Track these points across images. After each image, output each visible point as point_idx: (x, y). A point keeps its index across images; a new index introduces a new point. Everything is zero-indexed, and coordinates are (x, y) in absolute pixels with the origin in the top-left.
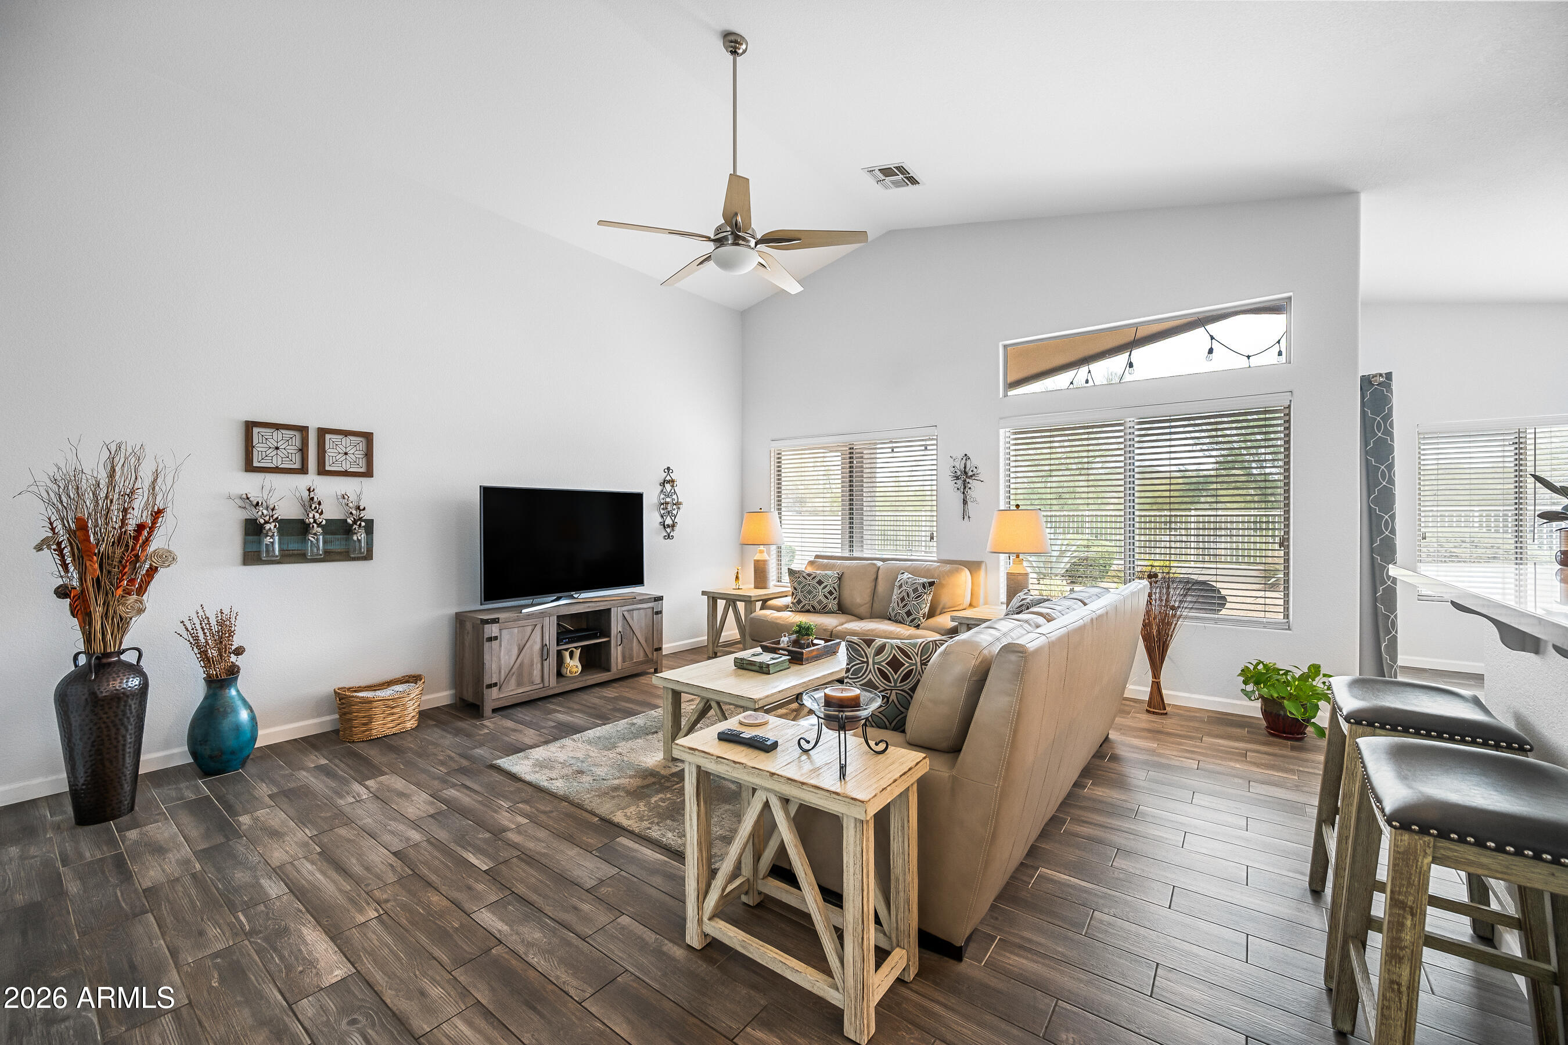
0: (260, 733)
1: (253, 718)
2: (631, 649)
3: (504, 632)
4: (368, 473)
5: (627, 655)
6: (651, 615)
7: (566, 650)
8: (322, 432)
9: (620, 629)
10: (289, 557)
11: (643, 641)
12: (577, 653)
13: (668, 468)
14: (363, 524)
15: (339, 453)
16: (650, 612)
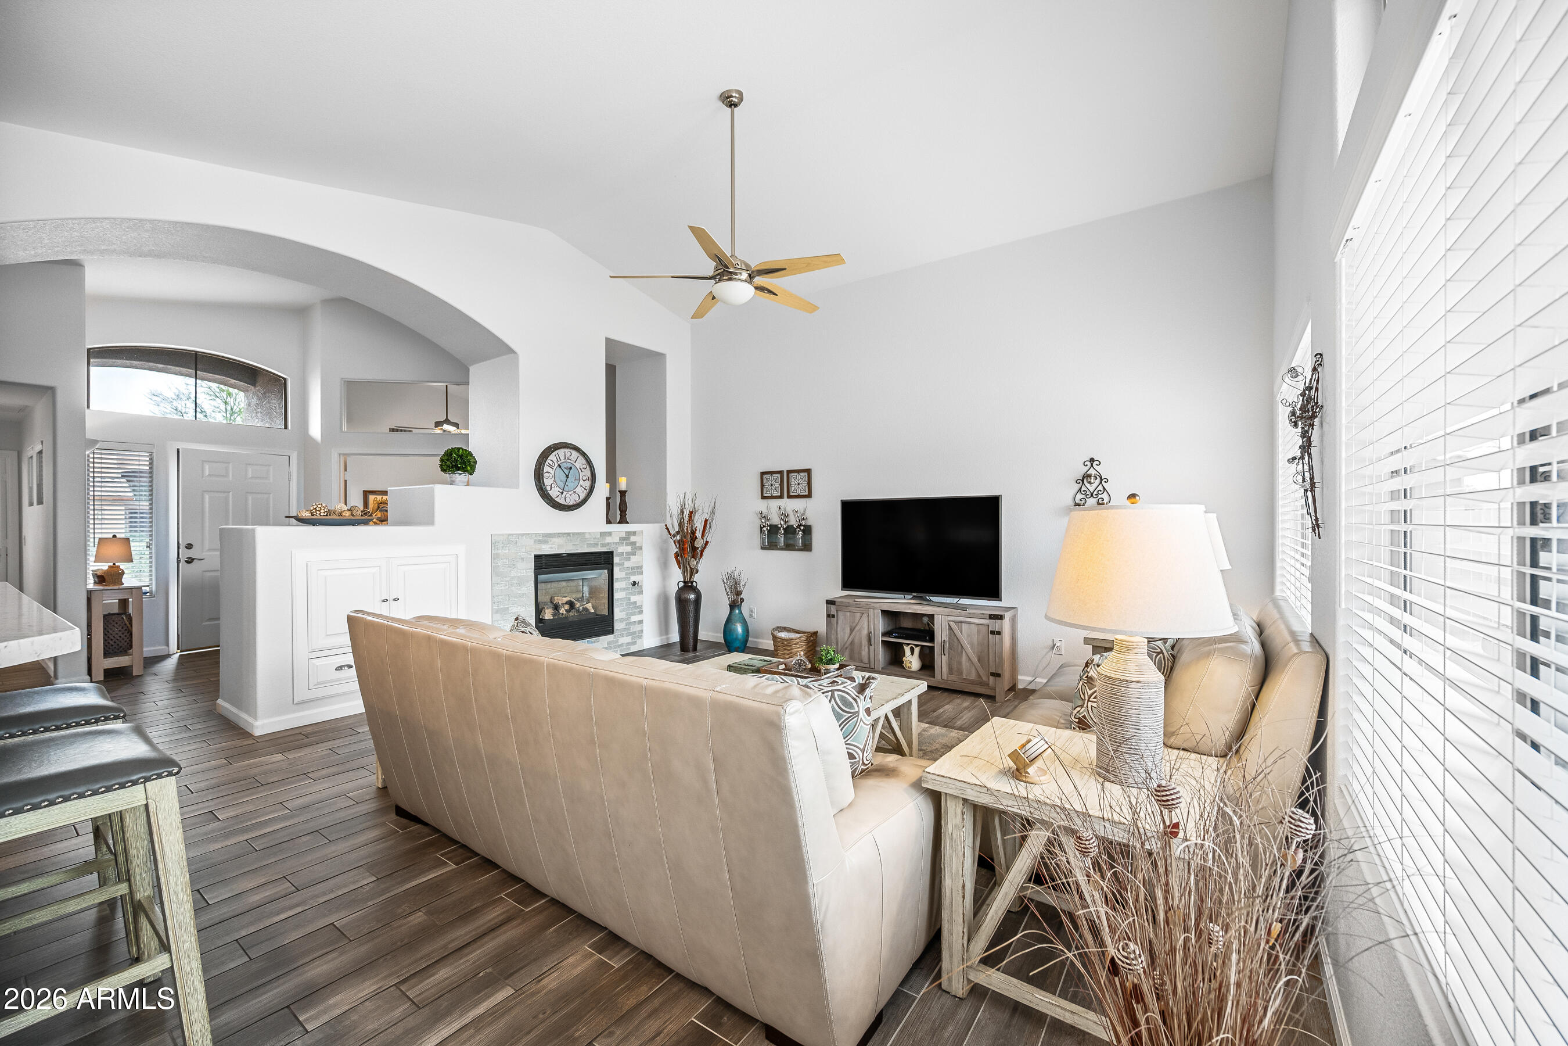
0: (750, 639)
1: (746, 630)
2: (960, 663)
3: (840, 613)
4: (809, 496)
5: (955, 666)
6: (987, 636)
7: (908, 644)
8: (789, 472)
9: (945, 638)
10: (789, 547)
11: (975, 660)
12: (917, 650)
13: (1092, 460)
14: (802, 528)
15: (798, 484)
16: (984, 629)
